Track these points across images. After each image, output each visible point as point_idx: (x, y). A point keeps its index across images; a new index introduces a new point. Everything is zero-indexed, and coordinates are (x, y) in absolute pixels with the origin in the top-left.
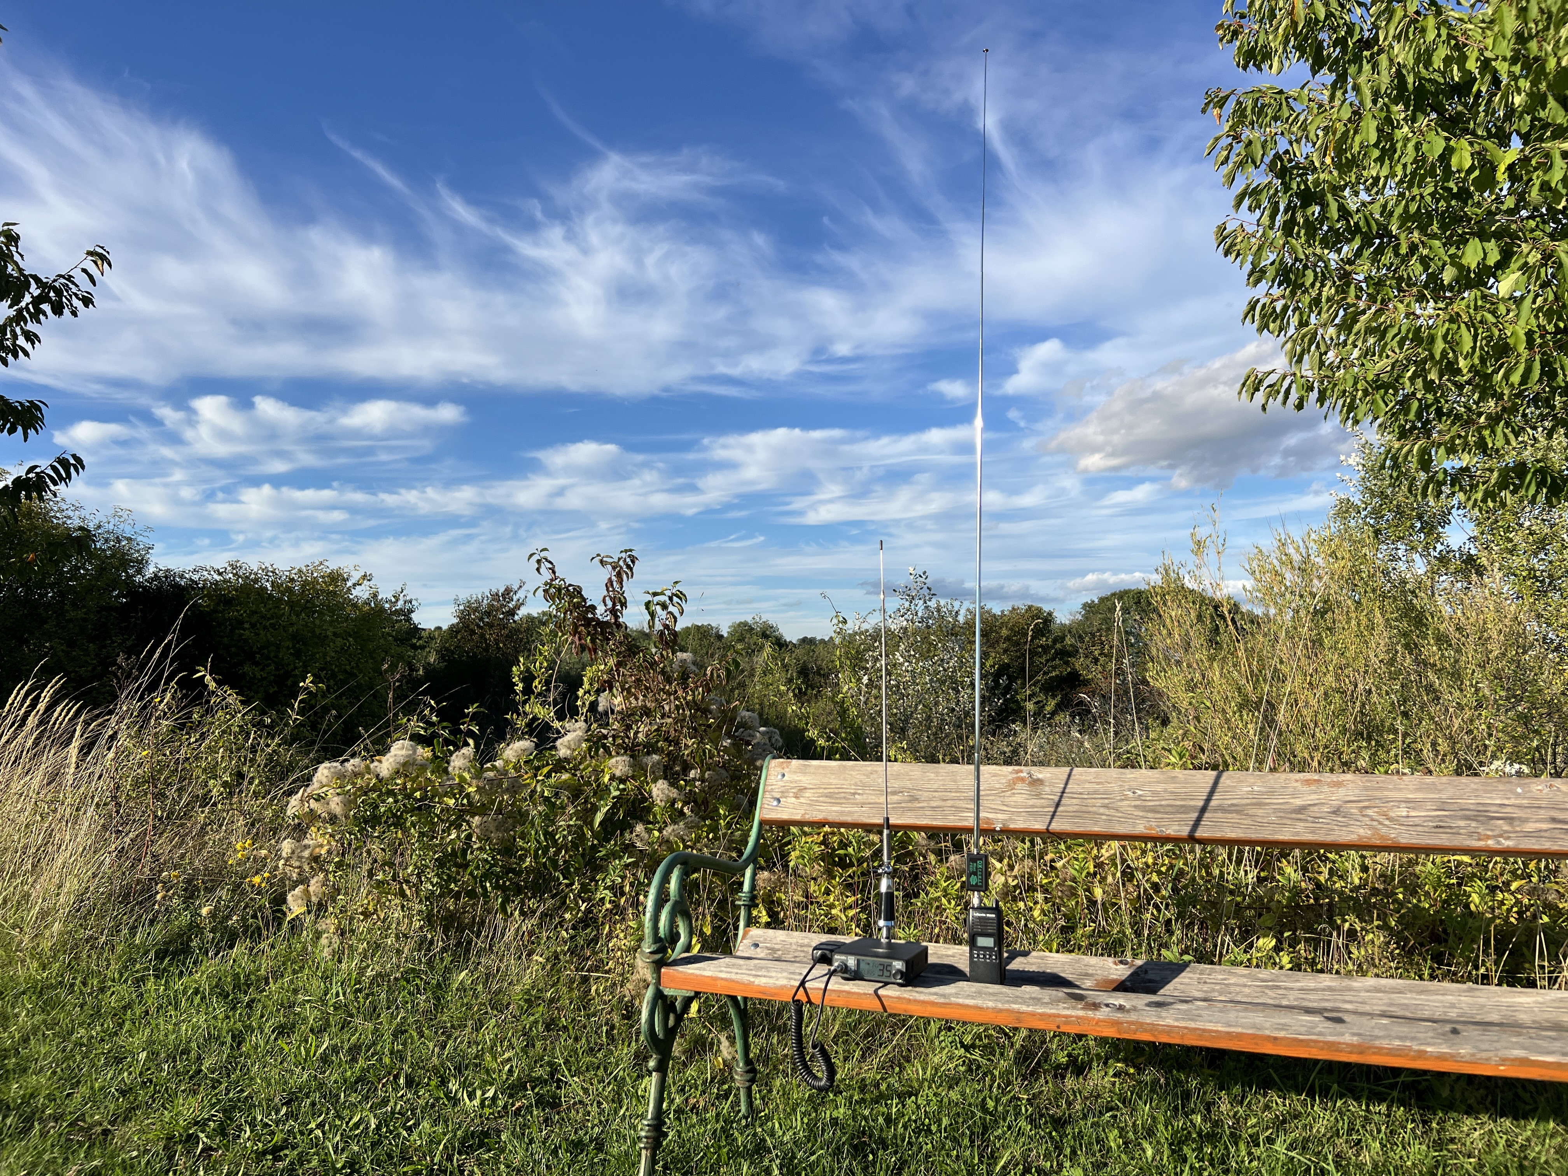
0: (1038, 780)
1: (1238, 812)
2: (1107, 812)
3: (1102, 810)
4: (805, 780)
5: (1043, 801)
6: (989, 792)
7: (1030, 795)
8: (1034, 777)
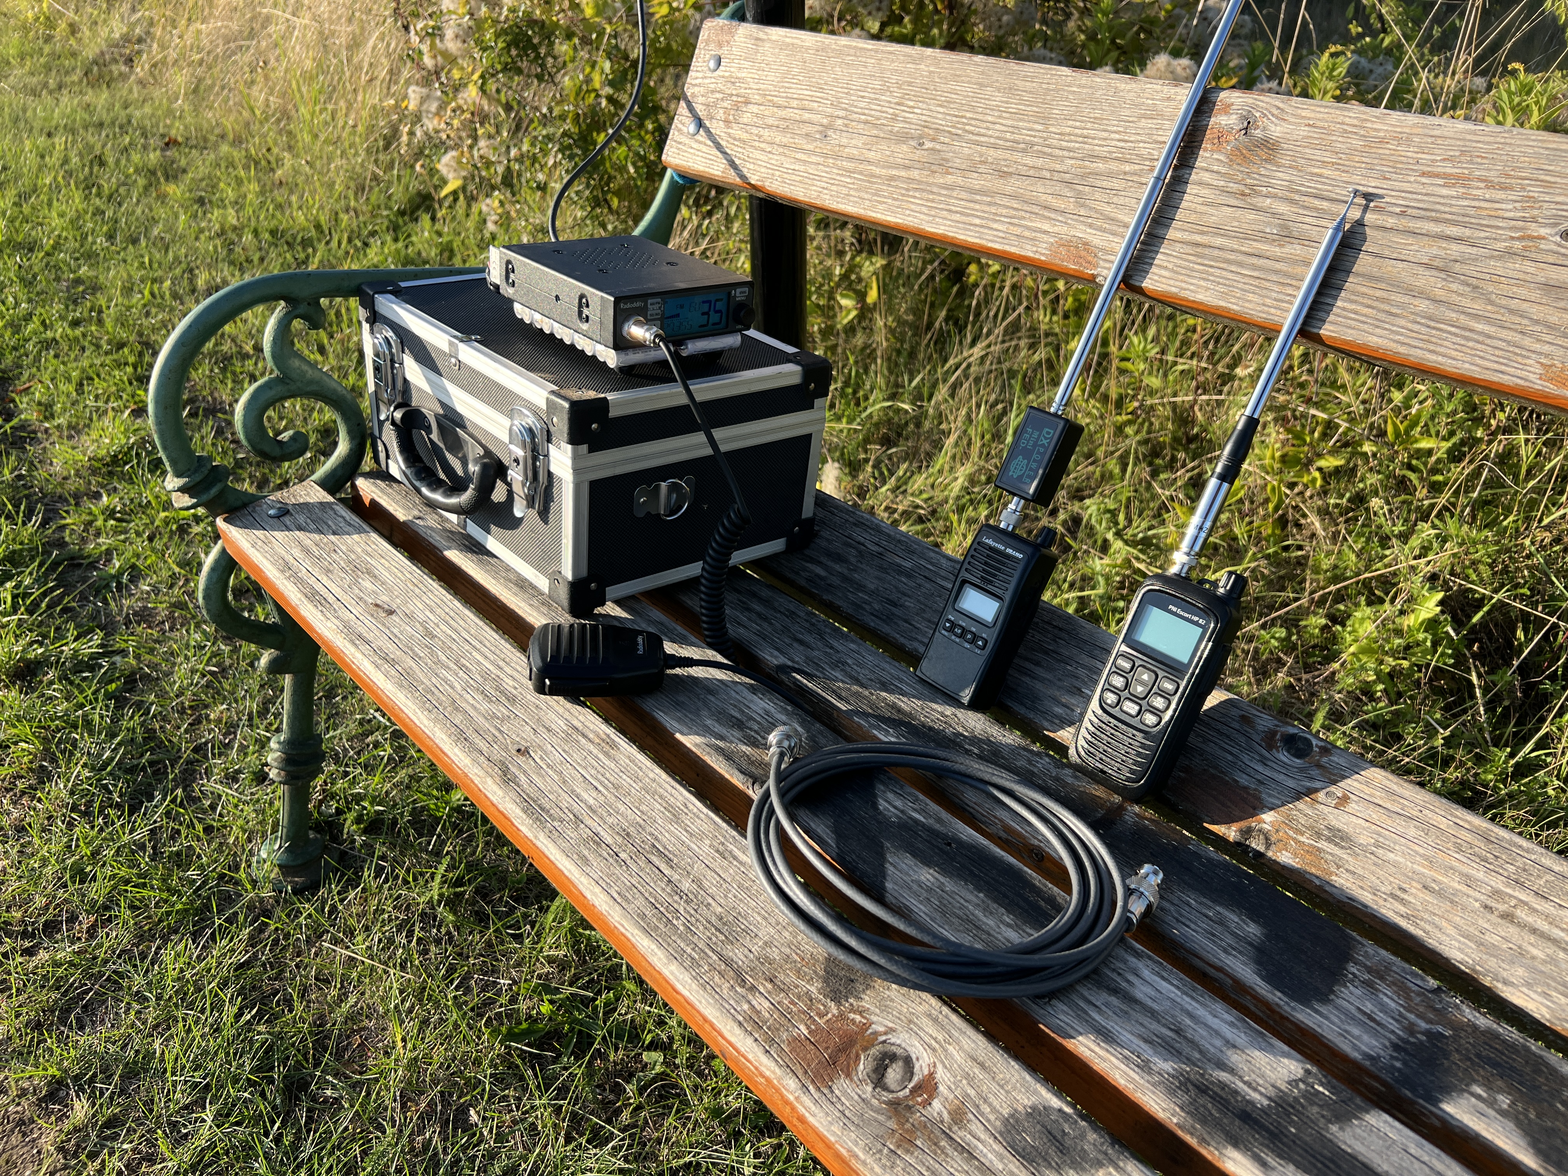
0: (1264, 144)
2: (1441, 287)
3: (1423, 280)
4: (750, 79)
5: (1251, 216)
6: (1114, 166)
7: (1224, 191)
8: (1258, 133)
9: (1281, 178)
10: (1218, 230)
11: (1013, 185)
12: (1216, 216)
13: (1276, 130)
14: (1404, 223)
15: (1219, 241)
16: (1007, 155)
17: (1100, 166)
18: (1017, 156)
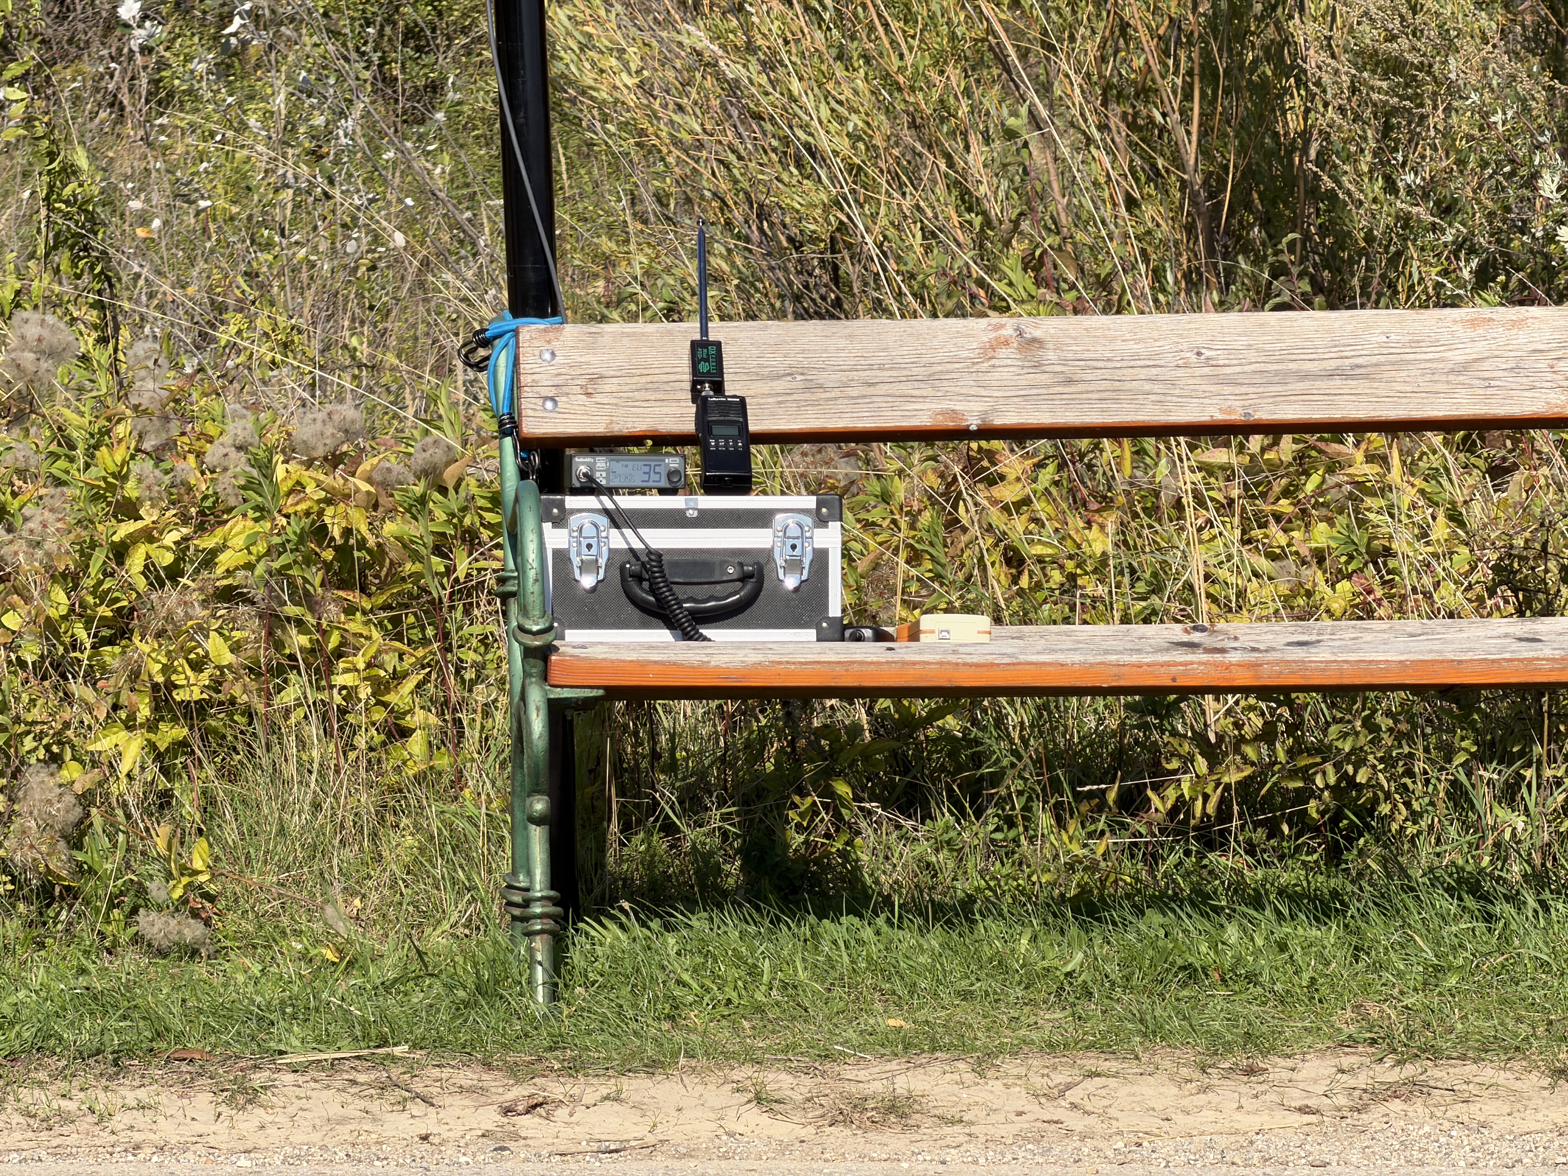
0: (1034, 340)
1: (1366, 377)
2: (1157, 388)
3: (1148, 386)
4: (595, 361)
5: (1046, 376)
6: (949, 367)
7: (1023, 367)
8: (1028, 336)
9: (1051, 355)
10: (1032, 386)
11: (882, 389)
12: (1025, 380)
13: (1038, 334)
14: (1125, 364)
15: (1034, 391)
16: (868, 373)
17: (939, 368)
18: (878, 373)
